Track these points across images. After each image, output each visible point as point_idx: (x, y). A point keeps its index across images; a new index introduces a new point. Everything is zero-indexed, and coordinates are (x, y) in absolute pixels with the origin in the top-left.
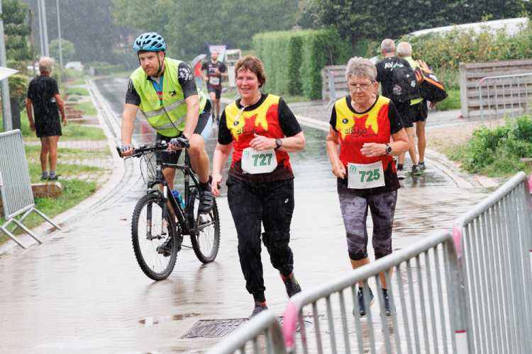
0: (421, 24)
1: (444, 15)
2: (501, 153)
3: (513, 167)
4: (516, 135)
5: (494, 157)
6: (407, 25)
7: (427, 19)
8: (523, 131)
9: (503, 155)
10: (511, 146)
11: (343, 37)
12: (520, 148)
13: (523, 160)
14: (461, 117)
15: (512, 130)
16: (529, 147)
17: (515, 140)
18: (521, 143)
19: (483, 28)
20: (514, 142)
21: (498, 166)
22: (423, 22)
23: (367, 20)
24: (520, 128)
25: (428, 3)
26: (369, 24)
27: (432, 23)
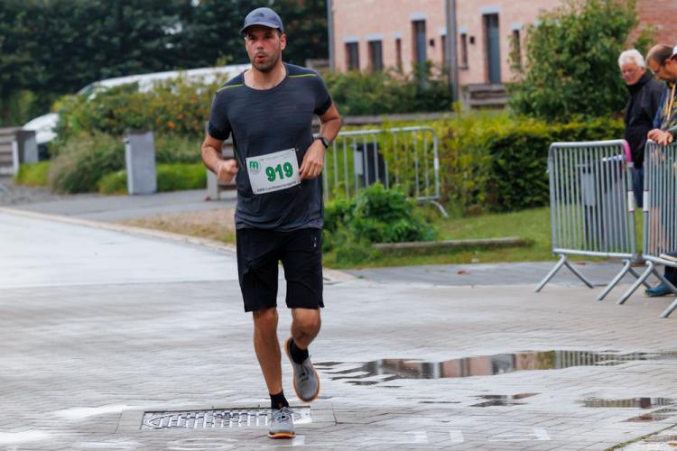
2: (345, 237)
3: (365, 256)
4: (364, 212)
5: (333, 242)
8: (376, 205)
9: (349, 240)
10: (359, 227)
12: (374, 230)
13: (379, 246)
14: (208, 199)
15: (358, 206)
16: (385, 229)
17: (363, 218)
18: (373, 223)
19: (218, 75)
20: (363, 221)
21: (341, 256)
22: (108, 67)
23: (26, 63)
24: (370, 203)
25: (116, 40)
26: (28, 69)
27: (120, 70)
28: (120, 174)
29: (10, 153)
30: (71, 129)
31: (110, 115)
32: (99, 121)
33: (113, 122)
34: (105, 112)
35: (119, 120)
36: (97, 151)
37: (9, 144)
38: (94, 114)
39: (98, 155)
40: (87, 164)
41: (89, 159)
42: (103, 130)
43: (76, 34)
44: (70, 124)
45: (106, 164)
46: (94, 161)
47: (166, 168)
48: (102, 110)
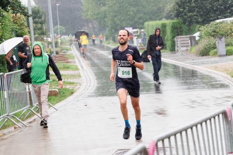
0: (219, 17)
1: (230, 13)
6: (213, 17)
7: (222, 15)
11: (184, 23)
22: (220, 16)
23: (195, 15)
25: (222, 7)
26: (196, 17)
27: (224, 16)
28: (216, 50)
29: (189, 43)
30: (203, 36)
31: (214, 31)
32: (211, 33)
33: (215, 33)
34: (213, 30)
35: (217, 33)
36: (209, 43)
37: (188, 40)
38: (210, 31)
39: (210, 44)
40: (206, 47)
41: (207, 45)
42: (212, 36)
43: (211, 6)
44: (202, 35)
45: (211, 47)
46: (208, 46)
47: (229, 48)
48: (212, 30)
